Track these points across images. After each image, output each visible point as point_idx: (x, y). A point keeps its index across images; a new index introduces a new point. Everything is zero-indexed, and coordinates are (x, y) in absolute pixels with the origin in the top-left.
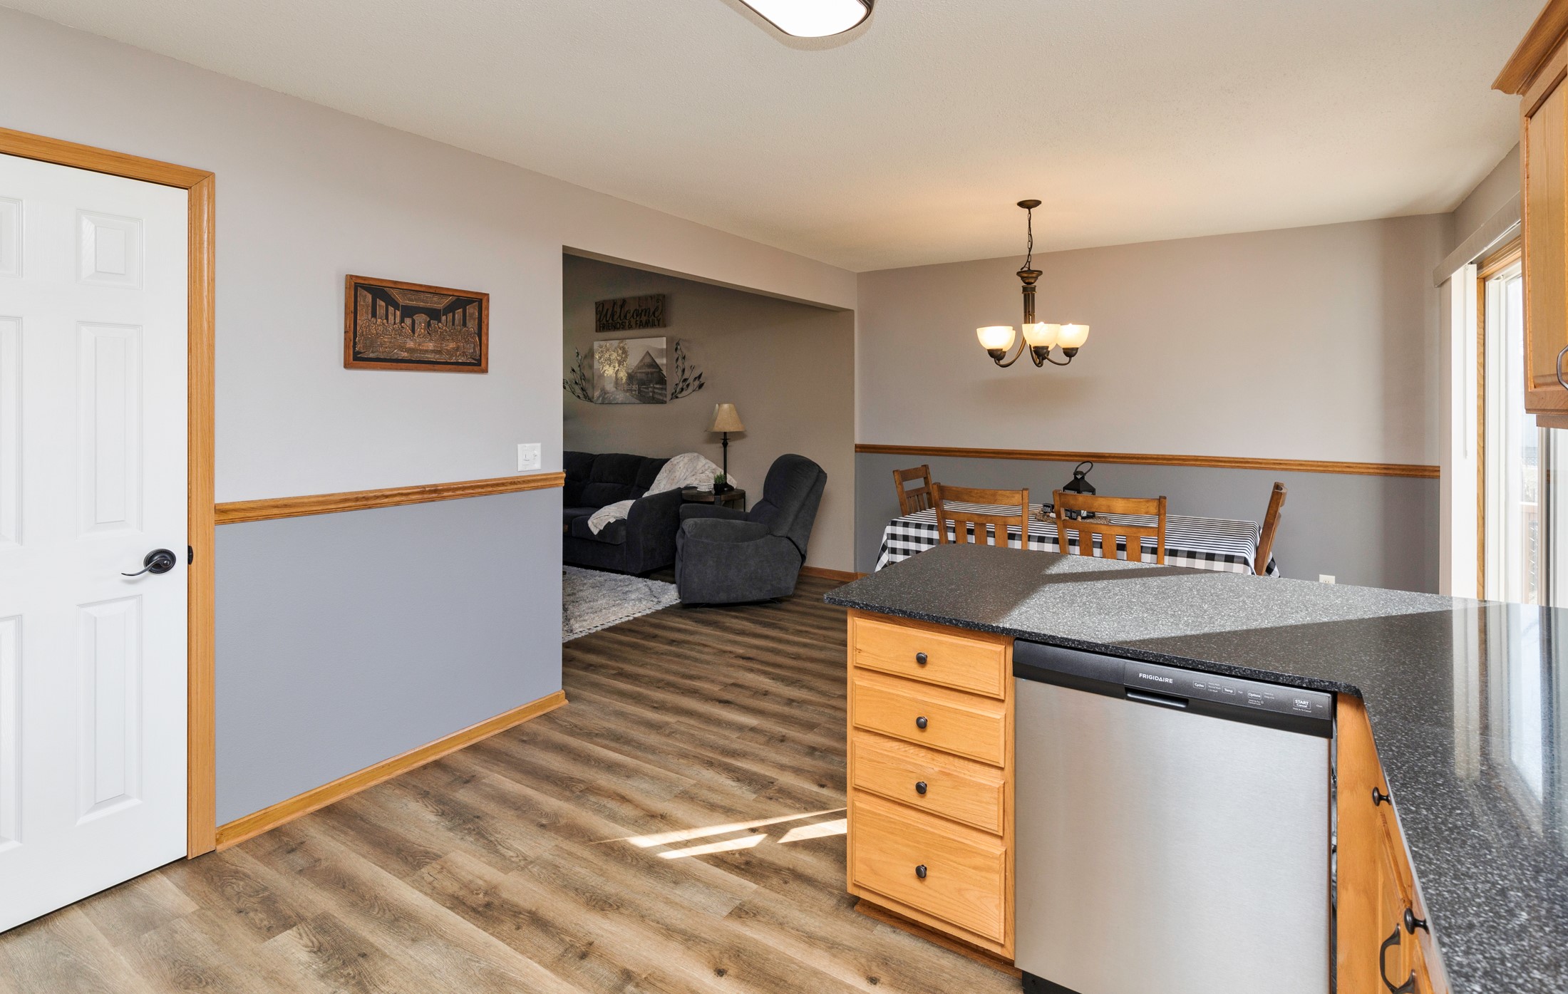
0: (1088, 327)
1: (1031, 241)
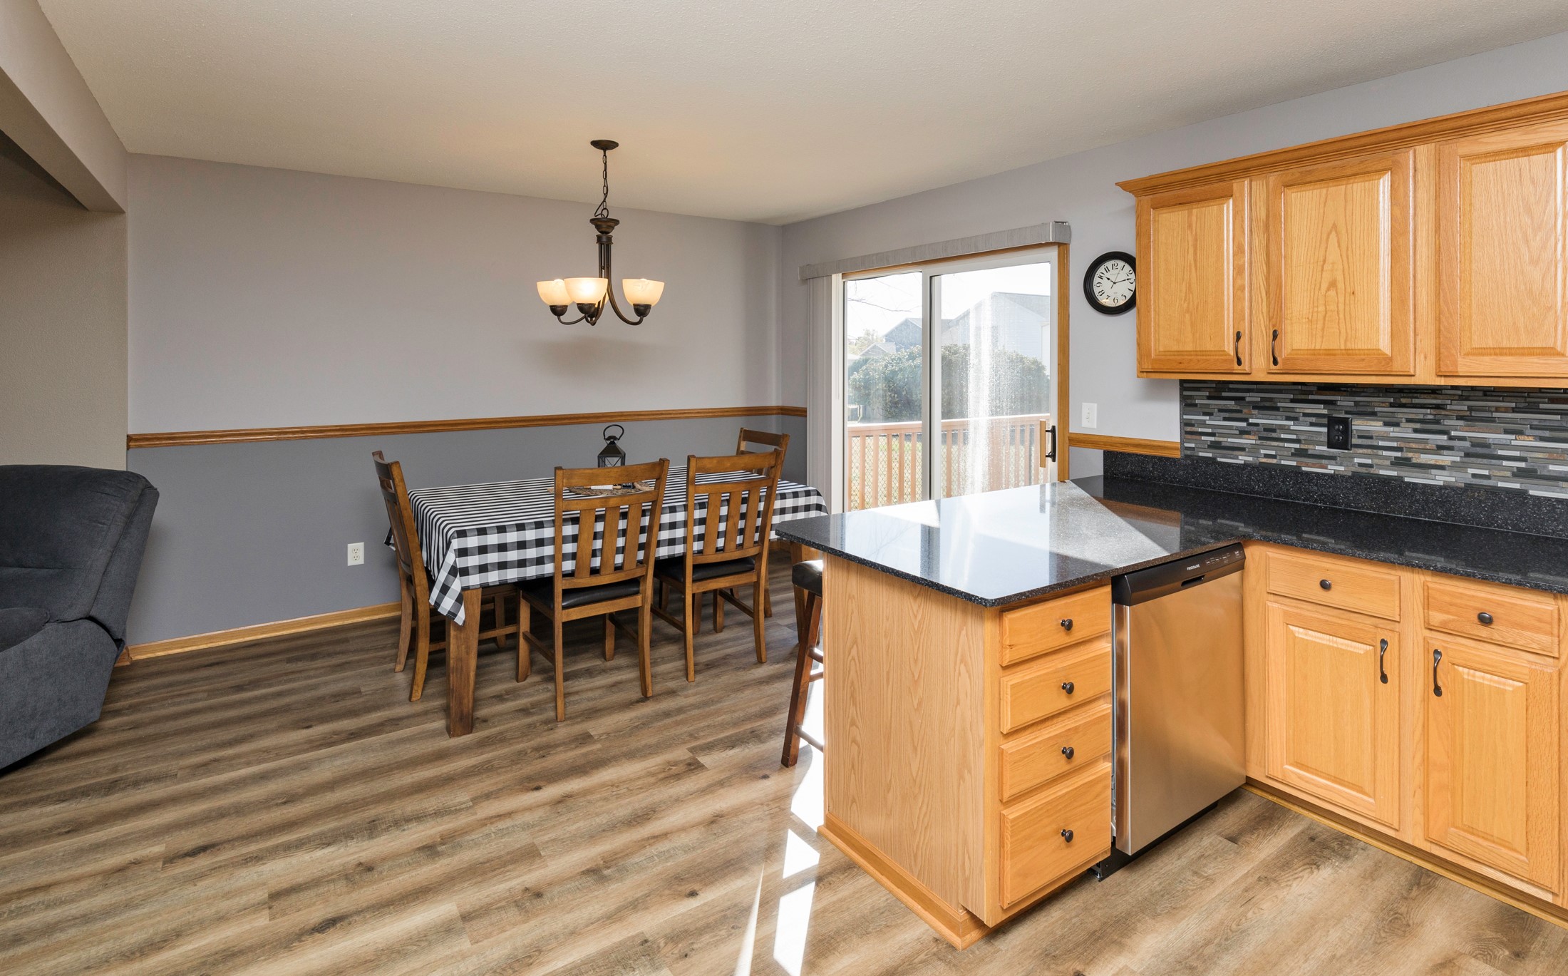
0: (663, 284)
1: (606, 186)
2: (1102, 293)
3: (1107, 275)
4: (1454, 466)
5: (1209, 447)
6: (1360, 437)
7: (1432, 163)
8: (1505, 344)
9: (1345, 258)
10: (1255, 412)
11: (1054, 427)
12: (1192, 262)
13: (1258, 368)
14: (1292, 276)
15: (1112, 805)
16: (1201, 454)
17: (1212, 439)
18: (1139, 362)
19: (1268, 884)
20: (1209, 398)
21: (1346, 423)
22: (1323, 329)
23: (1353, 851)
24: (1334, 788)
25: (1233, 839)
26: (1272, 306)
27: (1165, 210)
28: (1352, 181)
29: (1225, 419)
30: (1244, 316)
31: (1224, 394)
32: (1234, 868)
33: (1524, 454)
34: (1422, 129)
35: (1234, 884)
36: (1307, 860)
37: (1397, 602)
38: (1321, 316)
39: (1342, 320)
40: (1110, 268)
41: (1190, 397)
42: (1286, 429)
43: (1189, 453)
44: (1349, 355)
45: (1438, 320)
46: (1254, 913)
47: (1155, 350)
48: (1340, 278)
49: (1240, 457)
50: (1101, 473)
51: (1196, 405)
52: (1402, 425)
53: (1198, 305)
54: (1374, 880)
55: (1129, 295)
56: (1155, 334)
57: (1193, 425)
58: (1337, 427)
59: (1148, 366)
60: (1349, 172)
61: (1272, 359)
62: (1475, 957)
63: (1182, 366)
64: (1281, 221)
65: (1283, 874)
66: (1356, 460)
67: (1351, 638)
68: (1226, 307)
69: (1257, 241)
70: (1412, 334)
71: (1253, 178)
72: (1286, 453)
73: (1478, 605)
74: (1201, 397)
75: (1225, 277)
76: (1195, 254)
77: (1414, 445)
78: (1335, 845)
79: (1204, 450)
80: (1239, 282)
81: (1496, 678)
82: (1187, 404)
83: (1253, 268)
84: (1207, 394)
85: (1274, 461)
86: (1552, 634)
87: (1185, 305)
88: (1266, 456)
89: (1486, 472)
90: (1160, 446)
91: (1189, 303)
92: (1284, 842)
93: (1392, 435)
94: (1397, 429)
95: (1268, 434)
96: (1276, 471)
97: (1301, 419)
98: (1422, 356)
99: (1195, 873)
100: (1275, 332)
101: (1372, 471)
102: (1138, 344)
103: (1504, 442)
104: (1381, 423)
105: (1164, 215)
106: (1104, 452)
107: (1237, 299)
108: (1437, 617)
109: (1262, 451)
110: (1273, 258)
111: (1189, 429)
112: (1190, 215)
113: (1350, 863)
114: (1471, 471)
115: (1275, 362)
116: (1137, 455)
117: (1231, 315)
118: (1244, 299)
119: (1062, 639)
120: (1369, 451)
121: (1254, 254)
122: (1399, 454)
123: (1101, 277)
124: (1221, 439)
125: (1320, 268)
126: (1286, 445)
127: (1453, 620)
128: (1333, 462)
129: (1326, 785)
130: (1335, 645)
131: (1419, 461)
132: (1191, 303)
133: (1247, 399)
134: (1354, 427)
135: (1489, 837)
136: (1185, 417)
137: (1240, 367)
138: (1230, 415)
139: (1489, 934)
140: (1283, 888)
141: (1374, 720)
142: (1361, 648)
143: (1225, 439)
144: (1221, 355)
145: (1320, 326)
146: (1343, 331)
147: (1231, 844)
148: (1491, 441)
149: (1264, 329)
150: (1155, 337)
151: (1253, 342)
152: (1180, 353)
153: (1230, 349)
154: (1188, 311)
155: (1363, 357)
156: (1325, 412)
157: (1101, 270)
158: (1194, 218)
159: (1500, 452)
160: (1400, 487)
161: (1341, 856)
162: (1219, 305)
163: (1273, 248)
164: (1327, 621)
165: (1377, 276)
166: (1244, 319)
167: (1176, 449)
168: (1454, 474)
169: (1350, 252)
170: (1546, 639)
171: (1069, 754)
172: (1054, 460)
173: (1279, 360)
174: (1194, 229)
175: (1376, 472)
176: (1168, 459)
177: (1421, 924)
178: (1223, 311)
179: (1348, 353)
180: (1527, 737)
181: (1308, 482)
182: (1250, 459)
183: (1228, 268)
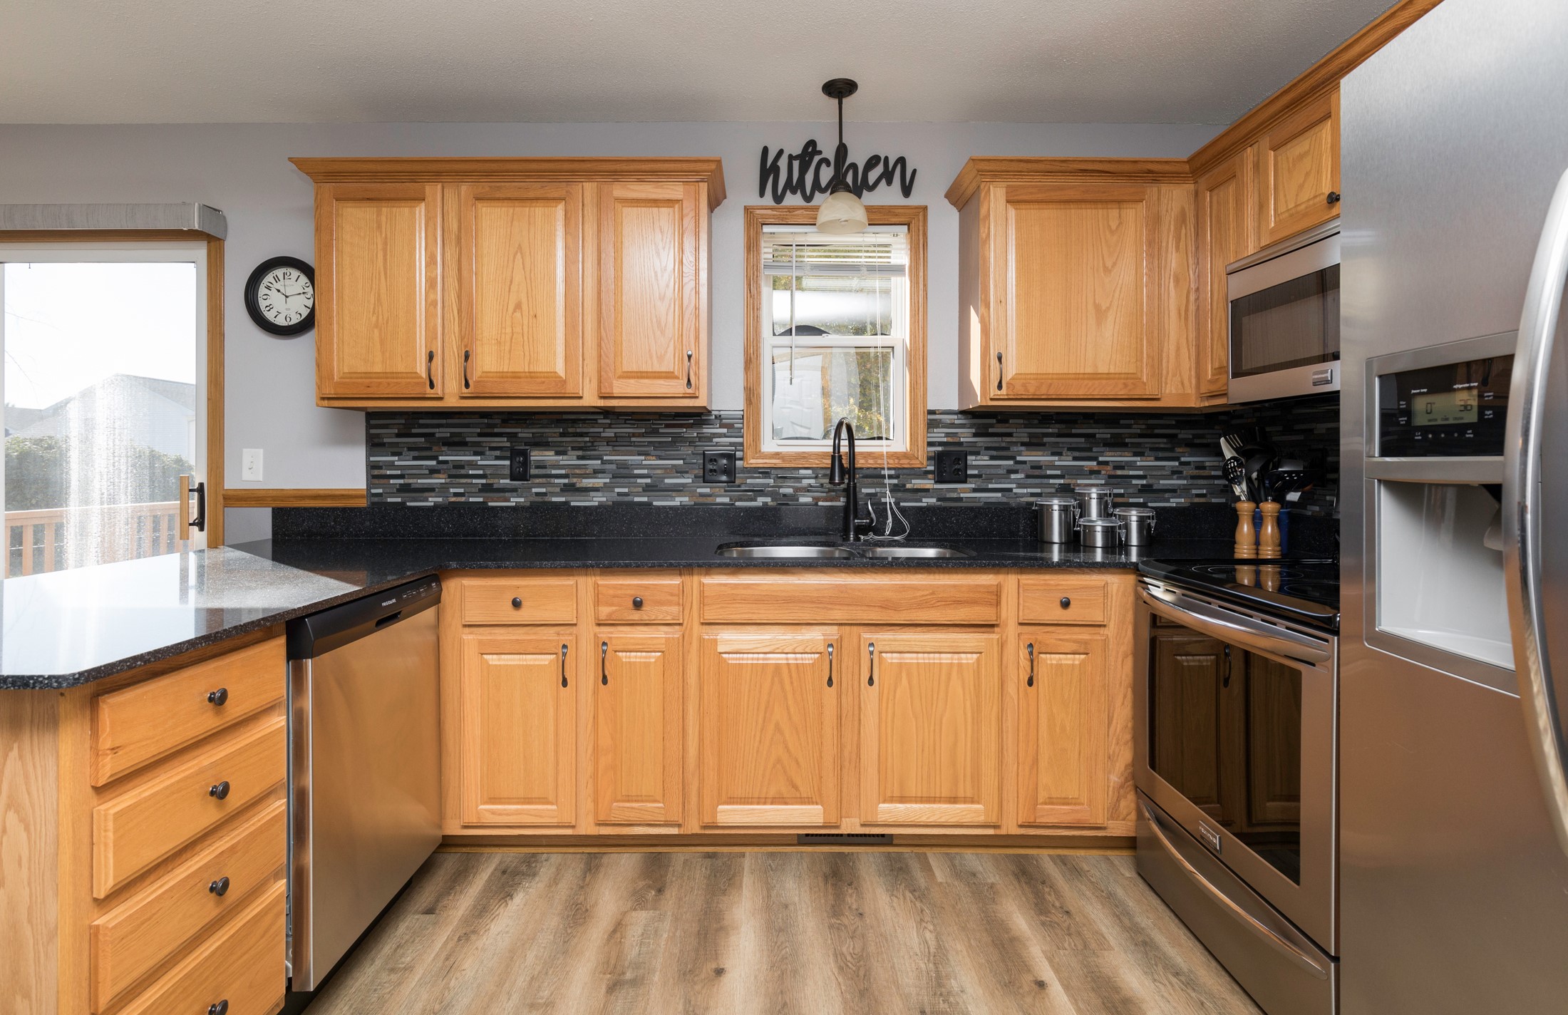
2: (270, 307)
3: (278, 286)
4: (607, 488)
5: (399, 490)
6: (537, 467)
7: (595, 200)
8: (644, 369)
9: (528, 281)
10: (445, 449)
11: (201, 485)
12: (382, 269)
13: (451, 395)
14: (482, 295)
15: (287, 936)
16: (389, 500)
17: (401, 481)
18: (319, 387)
19: (468, 939)
20: (398, 435)
21: (525, 454)
22: (510, 352)
23: (538, 865)
24: (523, 810)
25: (430, 911)
26: (464, 325)
27: (350, 204)
28: (534, 205)
29: (415, 458)
30: (437, 334)
31: (414, 431)
32: (433, 941)
33: (652, 472)
34: (588, 166)
35: (434, 960)
36: (502, 895)
37: (575, 605)
38: (508, 338)
39: (526, 343)
40: (281, 277)
41: (378, 435)
42: (473, 465)
43: (376, 499)
44: (531, 377)
45: (599, 345)
46: (457, 979)
47: (339, 371)
48: (524, 300)
49: (430, 499)
50: (269, 536)
51: (383, 445)
52: (569, 453)
53: (388, 320)
54: (557, 884)
55: (305, 313)
56: (338, 352)
57: (380, 468)
58: (518, 459)
59: (330, 391)
60: (531, 195)
61: (463, 382)
62: (635, 909)
63: (369, 390)
64: (472, 236)
65: (481, 921)
66: (534, 490)
67: (538, 651)
68: (418, 324)
69: (449, 254)
70: (581, 359)
71: (445, 184)
72: (473, 490)
73: (632, 592)
74: (389, 436)
75: (418, 289)
76: (385, 260)
77: (578, 471)
78: (524, 868)
79: (392, 495)
80: (432, 297)
81: (644, 654)
82: (374, 444)
83: (446, 284)
84: (396, 431)
85: (463, 499)
86: (679, 604)
87: (374, 319)
88: (456, 495)
89: (626, 490)
90: (343, 495)
91: (378, 317)
92: (479, 888)
93: (561, 463)
94: (565, 457)
95: (457, 472)
96: (464, 509)
97: (488, 453)
98: (588, 380)
99: (392, 970)
100: (467, 352)
101: (547, 499)
102: (318, 365)
103: (638, 462)
104: (553, 453)
105: (349, 210)
106: (273, 509)
107: (429, 316)
108: (605, 611)
109: (452, 490)
110: (465, 273)
111: (376, 472)
112: (379, 214)
113: (537, 879)
114: (617, 490)
115: (467, 385)
116: (315, 509)
117: (423, 333)
118: (437, 315)
119: (209, 721)
120: (544, 480)
121: (446, 268)
122: (566, 481)
123: (268, 288)
124: (411, 481)
125: (507, 289)
126: (474, 481)
127: (616, 611)
128: (515, 494)
129: (517, 810)
130: (525, 663)
131: (581, 485)
132: (381, 317)
133: (437, 435)
134: (532, 458)
135: (640, 798)
136: (372, 459)
137: (432, 391)
138: (420, 452)
139: (641, 884)
140: (482, 935)
141: (557, 726)
142: (546, 659)
143: (415, 481)
144: (412, 378)
145: (507, 348)
146: (527, 353)
147: (428, 916)
148: (630, 463)
149: (456, 350)
150: (338, 355)
151: (446, 364)
152: (367, 375)
153: (421, 369)
154: (376, 326)
155: (543, 380)
156: (508, 444)
157: (269, 278)
158: (384, 219)
159: (636, 472)
160: (568, 511)
161: (529, 875)
162: (411, 321)
163: (464, 263)
164: (518, 640)
165: (554, 301)
166: (436, 338)
167: (362, 497)
168: (606, 494)
169: (532, 274)
170: (675, 609)
171: (220, 889)
172: (202, 529)
173: (471, 382)
174: (384, 230)
175: (550, 500)
176: (352, 509)
177: (596, 903)
178: (415, 328)
179: (532, 376)
180: (664, 697)
181: (494, 517)
182: (440, 499)
183: (420, 280)
